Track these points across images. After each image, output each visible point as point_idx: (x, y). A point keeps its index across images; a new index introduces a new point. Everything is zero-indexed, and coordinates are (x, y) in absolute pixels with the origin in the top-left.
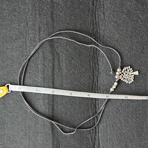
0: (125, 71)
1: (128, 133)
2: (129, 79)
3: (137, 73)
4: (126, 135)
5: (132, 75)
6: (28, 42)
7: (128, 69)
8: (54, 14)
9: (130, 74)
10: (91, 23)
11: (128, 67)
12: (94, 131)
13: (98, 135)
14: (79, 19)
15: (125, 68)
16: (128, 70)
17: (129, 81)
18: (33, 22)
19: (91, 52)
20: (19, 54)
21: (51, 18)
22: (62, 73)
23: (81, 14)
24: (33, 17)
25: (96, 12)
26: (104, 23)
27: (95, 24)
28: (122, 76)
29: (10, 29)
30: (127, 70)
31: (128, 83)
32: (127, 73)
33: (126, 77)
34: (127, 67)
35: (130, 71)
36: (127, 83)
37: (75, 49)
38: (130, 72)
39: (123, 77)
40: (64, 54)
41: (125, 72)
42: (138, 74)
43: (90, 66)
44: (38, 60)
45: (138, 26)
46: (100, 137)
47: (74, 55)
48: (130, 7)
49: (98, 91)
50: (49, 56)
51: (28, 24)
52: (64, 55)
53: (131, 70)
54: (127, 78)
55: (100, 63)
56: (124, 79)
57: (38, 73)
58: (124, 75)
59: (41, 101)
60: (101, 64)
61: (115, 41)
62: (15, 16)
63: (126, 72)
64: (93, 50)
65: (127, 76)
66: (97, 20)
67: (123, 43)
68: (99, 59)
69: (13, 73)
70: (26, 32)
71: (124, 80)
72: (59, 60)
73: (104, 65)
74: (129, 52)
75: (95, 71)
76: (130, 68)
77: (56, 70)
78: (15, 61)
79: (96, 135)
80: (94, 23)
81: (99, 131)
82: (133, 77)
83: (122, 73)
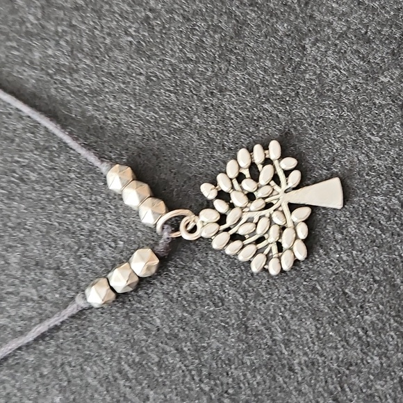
0: (240, 178)
2: (272, 237)
3: (328, 194)
5: (292, 207)
7: (267, 161)
9: (282, 200)
11: (266, 148)
16: (266, 173)
17: (268, 258)
28: (216, 217)
30: (255, 176)
32: (258, 194)
33: (249, 221)
34: (258, 148)
35: (276, 178)
36: (255, 268)
38: (278, 183)
39: (230, 221)
41: (244, 183)
53: (287, 173)
54: (260, 232)
56: (234, 237)
58: (232, 206)
63: (248, 185)
65: (256, 216)
71: (237, 244)
76: (283, 156)
82: (305, 221)
83: (223, 196)
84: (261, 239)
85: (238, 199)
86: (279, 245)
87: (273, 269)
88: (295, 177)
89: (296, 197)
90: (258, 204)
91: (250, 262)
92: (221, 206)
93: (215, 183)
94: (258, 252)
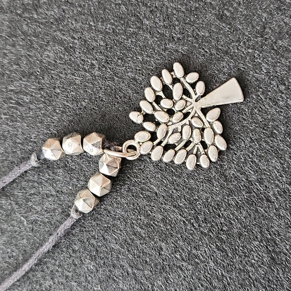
0: (158, 99)
15: (154, 81)
17: (198, 156)
31: (198, 166)
32: (176, 108)
34: (165, 73)
42: (238, 97)
53: (193, 85)
56: (167, 148)
63: (166, 103)
71: (171, 152)
82: (218, 120)
83: (148, 118)
84: (188, 143)
85: (161, 116)
89: (206, 102)
90: (178, 116)
91: (184, 163)
92: (149, 126)
93: (139, 110)
94: (188, 154)
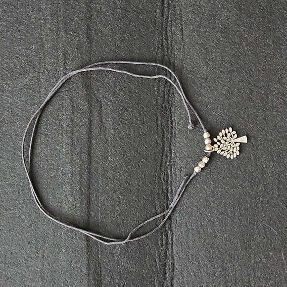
0: (223, 136)
1: (226, 245)
2: (231, 150)
3: (244, 139)
4: (222, 248)
5: (235, 143)
6: (43, 79)
7: (229, 132)
8: (92, 30)
9: (233, 141)
10: (158, 47)
12: (164, 242)
13: (172, 249)
14: (137, 38)
15: (223, 131)
16: (229, 135)
17: (230, 155)
18: (53, 43)
19: (158, 97)
20: (25, 101)
21: (87, 37)
22: (105, 136)
23: (141, 30)
24: (54, 34)
25: (168, 28)
26: (182, 47)
27: (166, 49)
28: (218, 146)
29: (9, 55)
30: (226, 136)
32: (227, 140)
33: (226, 146)
34: (226, 129)
35: (231, 136)
36: (228, 157)
37: (130, 92)
38: (232, 137)
39: (221, 147)
40: (111, 101)
41: (224, 138)
43: (157, 123)
44: (62, 111)
45: (241, 53)
46: (175, 253)
47: (129, 103)
48: (228, 20)
49: (171, 168)
50: (83, 105)
51: (43, 47)
52: (109, 103)
53: (234, 135)
54: (228, 149)
55: (176, 118)
56: (222, 151)
57: (61, 136)
58: (221, 143)
59: (66, 188)
60: (177, 121)
61: (203, 78)
62: (19, 31)
63: (225, 138)
64: (162, 95)
65: (227, 145)
66: (169, 42)
67: (215, 82)
68: (173, 111)
69: (14, 137)
70: (40, 60)
72: (101, 111)
73: (182, 121)
74: (227, 98)
75: (166, 132)
76: (233, 131)
77: (96, 131)
78: (18, 114)
79: (168, 250)
80: (165, 46)
81: (172, 241)
82: (239, 146)
83: (219, 141)
84: (229, 151)
85: (222, 141)
86: (233, 152)
87: (232, 158)
88: (236, 136)
89: (236, 140)
90: (228, 142)
91: (226, 156)
92: (219, 143)
93: (217, 138)
94: (228, 154)
